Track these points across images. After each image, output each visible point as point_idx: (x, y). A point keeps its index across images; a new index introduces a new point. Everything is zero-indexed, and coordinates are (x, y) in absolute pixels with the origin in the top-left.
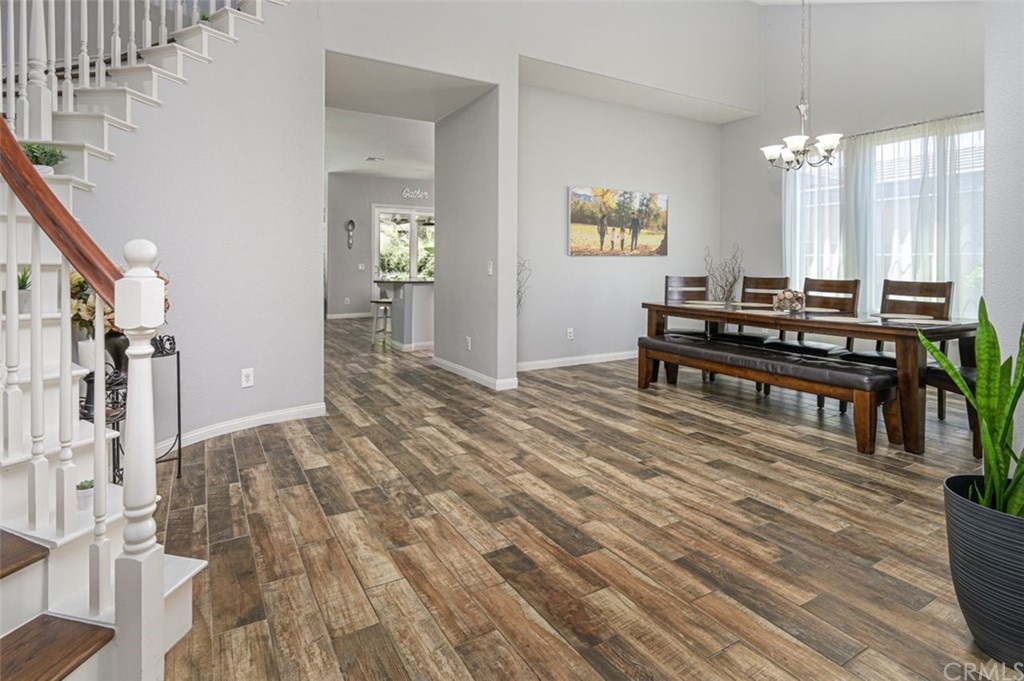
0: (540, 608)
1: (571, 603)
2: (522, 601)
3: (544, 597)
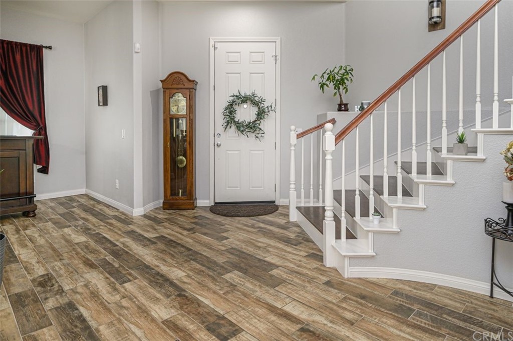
0: (202, 304)
1: (186, 309)
2: (212, 306)
3: (201, 310)
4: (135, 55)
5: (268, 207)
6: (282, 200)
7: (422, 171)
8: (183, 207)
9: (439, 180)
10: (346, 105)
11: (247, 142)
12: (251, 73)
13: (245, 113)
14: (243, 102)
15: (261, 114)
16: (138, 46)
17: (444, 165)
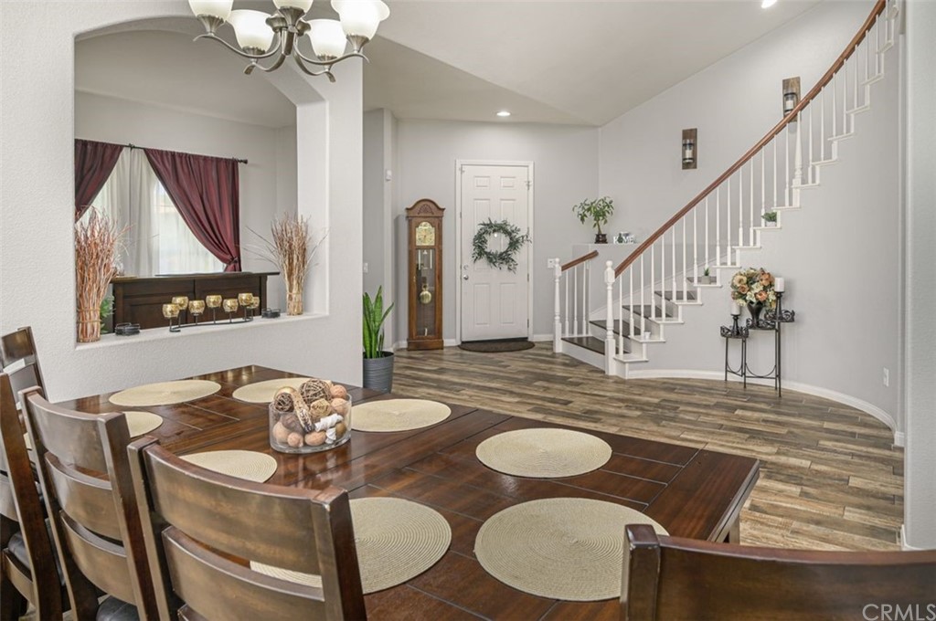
4: (386, 184)
5: (520, 344)
6: (535, 336)
7: (680, 297)
8: (431, 347)
9: (692, 303)
10: (604, 236)
11: (498, 274)
12: (502, 200)
13: (497, 243)
14: (494, 231)
15: (514, 244)
16: (389, 173)
17: (695, 293)
